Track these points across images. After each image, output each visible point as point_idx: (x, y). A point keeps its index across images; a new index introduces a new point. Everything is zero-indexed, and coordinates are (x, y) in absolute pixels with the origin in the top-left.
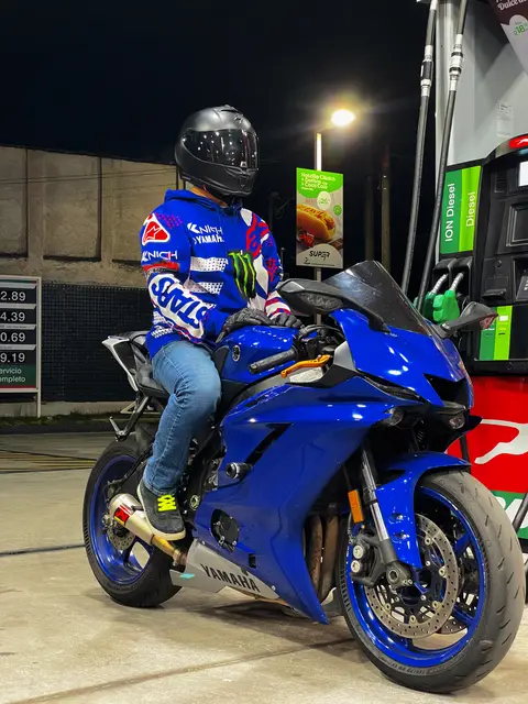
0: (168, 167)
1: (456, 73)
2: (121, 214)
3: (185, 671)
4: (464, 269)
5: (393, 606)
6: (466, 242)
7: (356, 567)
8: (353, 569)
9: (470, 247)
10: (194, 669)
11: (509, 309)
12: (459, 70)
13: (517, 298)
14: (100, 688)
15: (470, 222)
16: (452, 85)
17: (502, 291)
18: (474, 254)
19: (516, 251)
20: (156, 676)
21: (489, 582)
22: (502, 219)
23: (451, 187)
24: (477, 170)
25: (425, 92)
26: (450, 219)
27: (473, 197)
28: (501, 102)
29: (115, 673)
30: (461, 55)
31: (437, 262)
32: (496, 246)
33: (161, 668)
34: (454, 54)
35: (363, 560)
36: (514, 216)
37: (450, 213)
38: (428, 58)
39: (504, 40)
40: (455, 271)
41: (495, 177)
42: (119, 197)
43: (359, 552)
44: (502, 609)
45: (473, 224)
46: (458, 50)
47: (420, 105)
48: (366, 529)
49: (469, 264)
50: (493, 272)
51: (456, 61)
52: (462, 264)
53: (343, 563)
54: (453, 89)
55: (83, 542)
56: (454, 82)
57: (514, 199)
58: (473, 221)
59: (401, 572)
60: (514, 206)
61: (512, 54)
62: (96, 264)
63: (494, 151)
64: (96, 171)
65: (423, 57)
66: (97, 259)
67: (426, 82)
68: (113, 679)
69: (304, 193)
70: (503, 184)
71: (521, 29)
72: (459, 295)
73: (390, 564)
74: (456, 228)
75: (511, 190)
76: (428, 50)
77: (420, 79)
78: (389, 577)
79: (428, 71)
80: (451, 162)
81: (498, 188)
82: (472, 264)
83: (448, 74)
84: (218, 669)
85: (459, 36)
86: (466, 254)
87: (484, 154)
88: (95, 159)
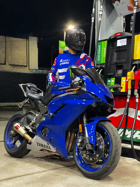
0: (24, 39)
1: (101, 16)
2: (11, 52)
3: (28, 175)
4: (103, 68)
5: (87, 155)
6: (103, 61)
7: (79, 144)
8: (78, 145)
9: (104, 62)
10: (30, 174)
11: (114, 78)
12: (102, 15)
13: (116, 76)
14: (4, 180)
15: (104, 56)
16: (100, 19)
17: (112, 74)
18: (105, 64)
19: (116, 63)
20: (19, 176)
21: (112, 151)
22: (112, 55)
23: (99, 46)
24: (106, 42)
25: (93, 21)
26: (99, 55)
27: (105, 49)
28: (112, 24)
29: (8, 176)
30: (102, 11)
31: (96, 66)
32: (111, 62)
33: (21, 174)
34: (100, 11)
35: (80, 143)
36: (115, 54)
37: (99, 53)
38: (93, 12)
39: (113, 8)
40: (100, 68)
41: (111, 44)
42: (11, 47)
43: (80, 140)
44: (114, 158)
45: (105, 56)
46: (101, 10)
47: (91, 24)
48: (82, 135)
49: (104, 67)
50: (110, 69)
51: (101, 13)
52: (102, 66)
53: (75, 143)
54: (100, 20)
55: (3, 140)
56: (100, 18)
57: (116, 50)
58: (105, 55)
59: (90, 145)
60: (115, 51)
61: (116, 11)
62: (5, 65)
63: (110, 37)
64: (5, 40)
65: (92, 12)
66: (5, 64)
67: (93, 18)
68: (8, 177)
69: (61, 47)
70: (113, 46)
71: (118, 5)
72: (101, 75)
73: (87, 143)
74: (101, 57)
75: (115, 47)
76: (94, 9)
77: (91, 17)
78: (87, 147)
79: (93, 15)
80: (99, 40)
81: (112, 47)
82: (105, 66)
83: (99, 16)
84: (37, 174)
85: (102, 6)
86: (103, 64)
87: (108, 38)
88: (4, 37)
